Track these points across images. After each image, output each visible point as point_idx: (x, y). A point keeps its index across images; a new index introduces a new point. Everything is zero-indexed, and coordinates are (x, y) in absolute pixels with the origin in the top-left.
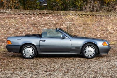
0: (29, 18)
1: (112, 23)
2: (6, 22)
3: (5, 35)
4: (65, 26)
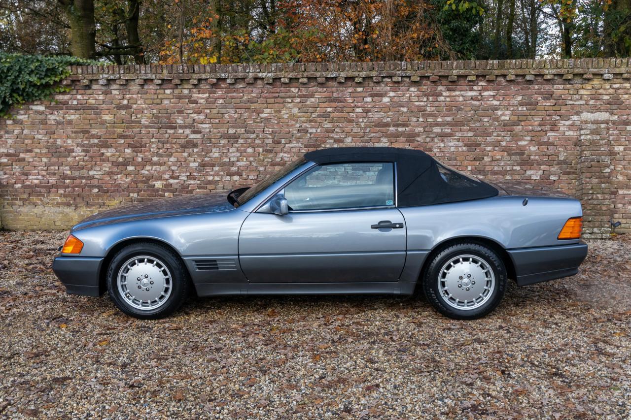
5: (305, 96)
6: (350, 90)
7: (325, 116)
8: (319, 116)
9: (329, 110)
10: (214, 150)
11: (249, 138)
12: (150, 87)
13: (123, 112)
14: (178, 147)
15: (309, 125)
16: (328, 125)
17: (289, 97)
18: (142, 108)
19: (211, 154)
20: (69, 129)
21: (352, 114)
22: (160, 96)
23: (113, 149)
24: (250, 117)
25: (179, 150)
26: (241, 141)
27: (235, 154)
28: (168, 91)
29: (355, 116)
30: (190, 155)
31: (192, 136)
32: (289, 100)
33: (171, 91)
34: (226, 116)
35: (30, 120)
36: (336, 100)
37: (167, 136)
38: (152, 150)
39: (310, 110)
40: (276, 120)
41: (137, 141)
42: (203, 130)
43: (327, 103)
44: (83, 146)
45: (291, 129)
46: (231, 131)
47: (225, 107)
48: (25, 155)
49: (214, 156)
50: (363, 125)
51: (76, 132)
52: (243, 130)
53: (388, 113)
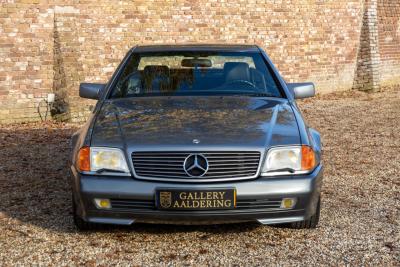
1: (243, 14)
4: (46, 26)
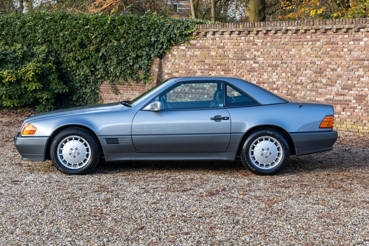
0: (352, 43)
2: (291, 53)
3: (289, 87)
5: (314, 41)
6: (340, 37)
7: (327, 53)
8: (322, 53)
9: (328, 49)
10: (265, 73)
11: (283, 67)
12: (234, 35)
13: (220, 50)
14: (247, 71)
15: (317, 59)
16: (327, 60)
17: (306, 42)
18: (230, 48)
19: (263, 76)
20: (195, 60)
21: (341, 52)
22: (239, 41)
23: (215, 72)
24: (284, 53)
25: (247, 73)
26: (279, 69)
27: (276, 76)
28: (243, 38)
29: (343, 54)
30: (252, 77)
31: (254, 65)
32: (306, 43)
33: (244, 38)
34: (271, 53)
35: (179, 54)
36: (332, 43)
37: (241, 64)
38: (234, 73)
39: (318, 49)
40: (298, 56)
41: (226, 67)
42: (259, 62)
43: (327, 45)
44: (201, 70)
45: (306, 62)
46: (274, 63)
47: (271, 47)
48: (176, 74)
49: (264, 78)
50: (348, 59)
51: (199, 62)
52: (280, 62)
53: (363, 52)
